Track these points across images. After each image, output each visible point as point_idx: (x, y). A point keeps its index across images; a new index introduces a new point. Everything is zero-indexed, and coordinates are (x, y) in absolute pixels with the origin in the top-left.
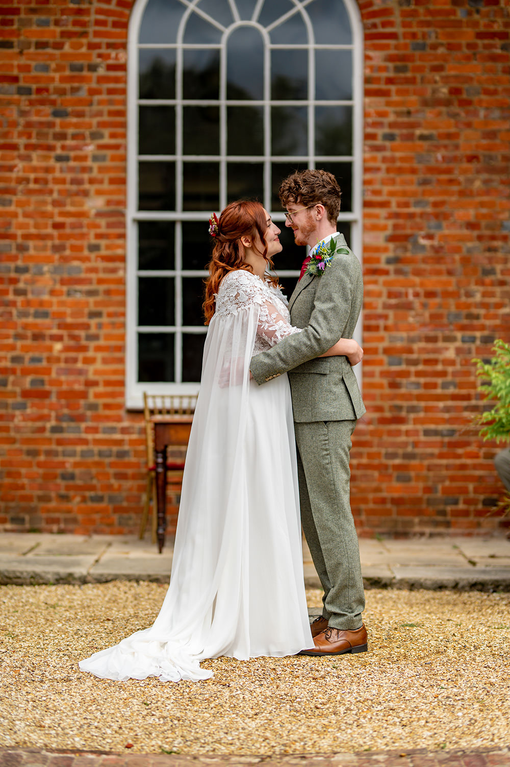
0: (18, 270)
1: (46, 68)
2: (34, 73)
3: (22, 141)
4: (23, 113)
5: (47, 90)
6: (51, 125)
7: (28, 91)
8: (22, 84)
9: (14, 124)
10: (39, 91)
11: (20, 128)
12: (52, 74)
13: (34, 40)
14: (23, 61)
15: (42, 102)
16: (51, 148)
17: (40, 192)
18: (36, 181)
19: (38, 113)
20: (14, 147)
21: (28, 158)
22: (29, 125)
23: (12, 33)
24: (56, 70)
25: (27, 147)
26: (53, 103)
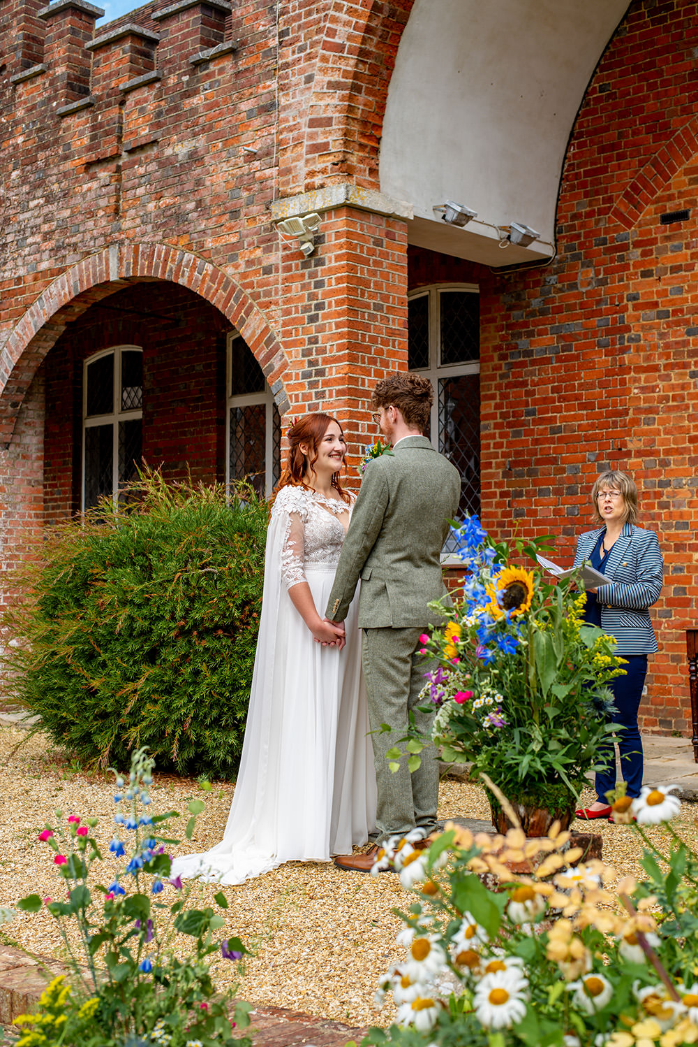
0: (661, 484)
1: (680, 290)
2: (670, 297)
3: (662, 362)
4: (662, 336)
5: (681, 311)
6: (686, 343)
7: (666, 314)
8: (661, 308)
9: (656, 347)
10: (675, 312)
11: (660, 350)
12: (685, 295)
13: (669, 265)
14: (661, 287)
15: (678, 324)
16: (685, 366)
17: (677, 408)
18: (674, 398)
19: (675, 334)
20: (655, 368)
21: (668, 377)
22: (667, 346)
23: (651, 263)
24: (688, 292)
25: (666, 367)
26: (687, 322)
